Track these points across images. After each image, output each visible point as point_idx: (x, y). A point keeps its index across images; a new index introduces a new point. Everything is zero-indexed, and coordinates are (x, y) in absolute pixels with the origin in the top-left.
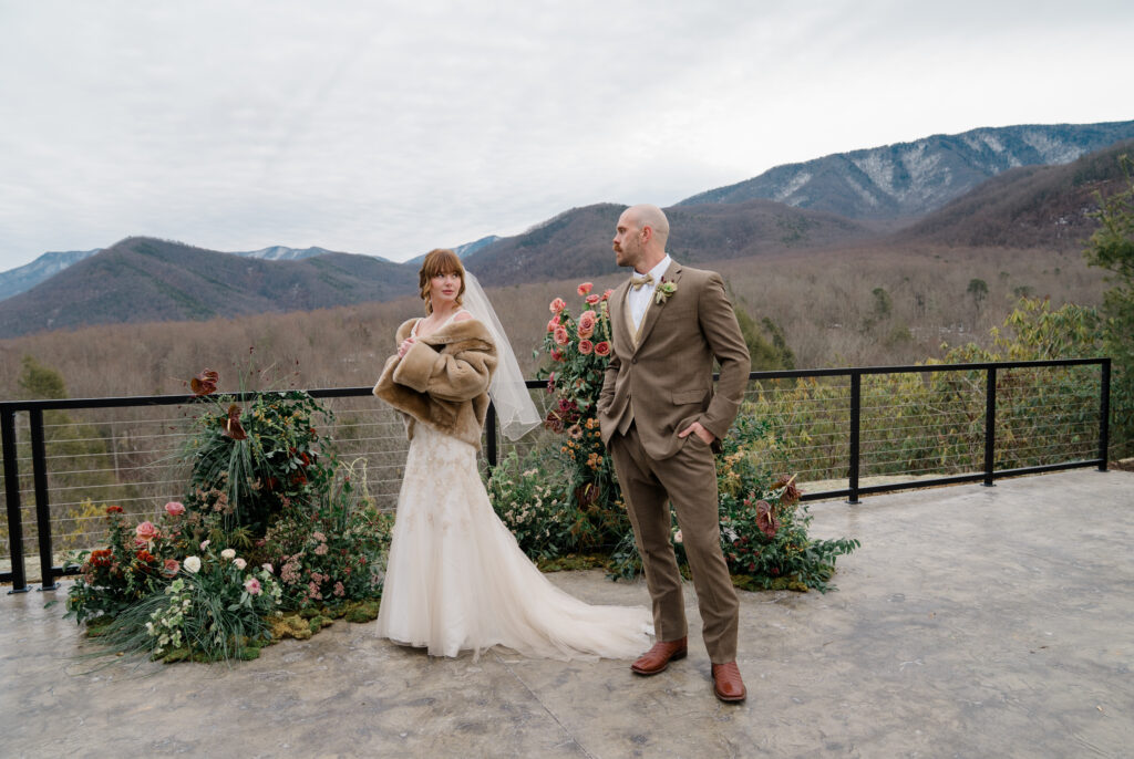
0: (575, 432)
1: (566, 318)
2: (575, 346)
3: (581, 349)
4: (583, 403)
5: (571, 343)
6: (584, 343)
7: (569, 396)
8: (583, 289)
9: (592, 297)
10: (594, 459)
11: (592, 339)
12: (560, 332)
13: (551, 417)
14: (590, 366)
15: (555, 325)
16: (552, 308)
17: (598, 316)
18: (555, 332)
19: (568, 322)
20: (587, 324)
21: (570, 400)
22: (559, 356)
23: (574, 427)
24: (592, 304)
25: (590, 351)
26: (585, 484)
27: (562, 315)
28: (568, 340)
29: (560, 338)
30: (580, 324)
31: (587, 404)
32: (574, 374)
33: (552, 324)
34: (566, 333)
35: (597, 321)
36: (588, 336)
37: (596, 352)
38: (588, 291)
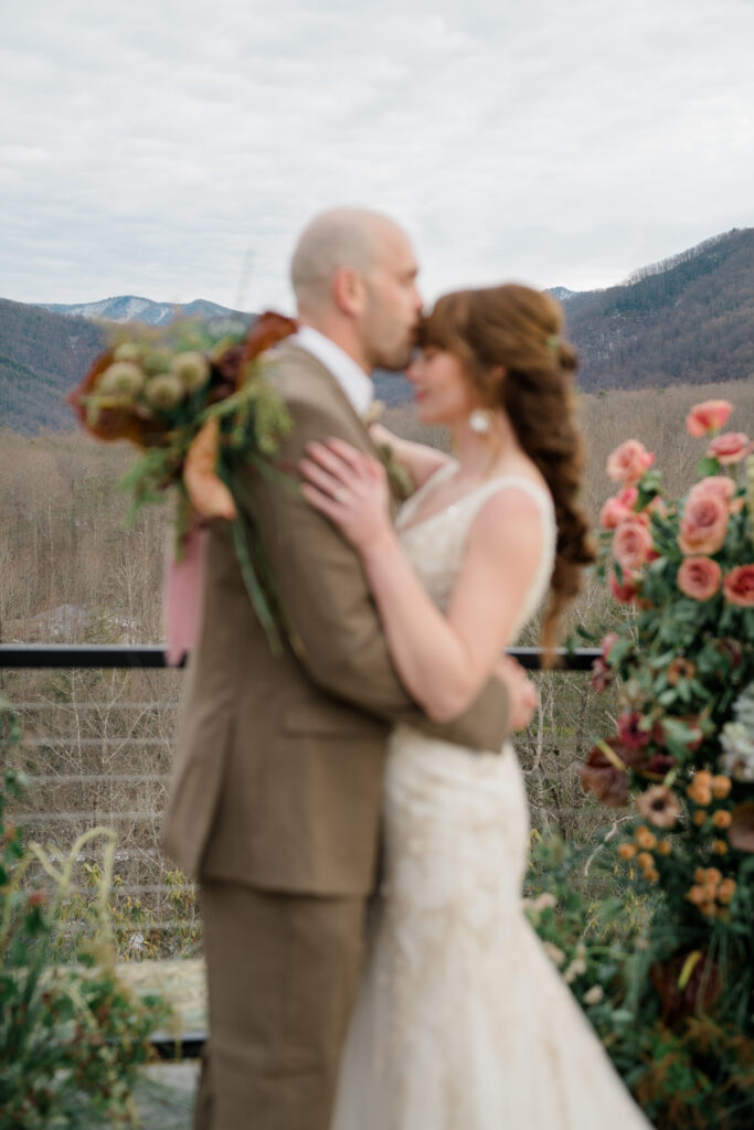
0: (659, 805)
1: (652, 494)
2: (669, 574)
3: (685, 580)
4: (681, 734)
5: (659, 564)
6: (696, 568)
7: (647, 708)
8: (704, 420)
9: (726, 441)
10: (710, 887)
11: (720, 556)
13: (596, 761)
14: (711, 627)
15: (622, 512)
16: (614, 469)
17: (741, 493)
18: (622, 528)
19: (658, 507)
20: (706, 517)
21: (645, 724)
22: (629, 593)
23: (657, 792)
24: (725, 460)
25: (710, 591)
26: (681, 953)
27: (640, 488)
28: (654, 555)
29: (631, 549)
30: (687, 516)
31: (695, 735)
32: (665, 648)
33: (615, 508)
34: (647, 537)
35: (736, 507)
36: (709, 549)
37: (728, 593)
38: (716, 423)
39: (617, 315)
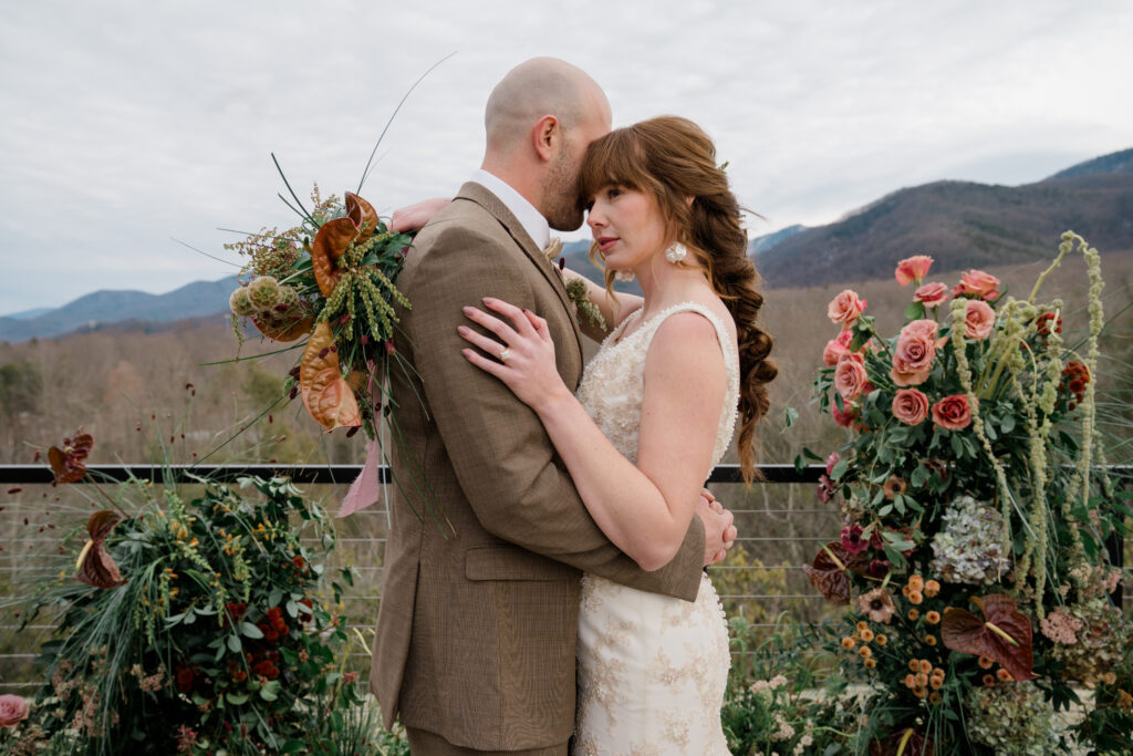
0: (877, 604)
1: (867, 334)
2: (884, 403)
3: (897, 408)
4: (897, 543)
5: (874, 395)
6: (907, 397)
7: (866, 520)
8: (909, 272)
9: (929, 288)
10: (922, 675)
11: (927, 387)
12: (850, 369)
13: (821, 563)
14: (920, 447)
15: (841, 351)
16: (833, 312)
17: (943, 332)
18: (841, 364)
19: (872, 345)
20: (916, 353)
21: (866, 535)
22: (848, 418)
23: (876, 593)
24: (929, 305)
25: (921, 417)
26: (898, 729)
27: (856, 329)
28: (869, 386)
29: (849, 382)
30: (899, 353)
31: (911, 545)
32: (882, 467)
33: (835, 347)
34: (863, 372)
35: (940, 343)
36: (916, 381)
37: (935, 419)
38: (920, 274)
39: (834, 240)
